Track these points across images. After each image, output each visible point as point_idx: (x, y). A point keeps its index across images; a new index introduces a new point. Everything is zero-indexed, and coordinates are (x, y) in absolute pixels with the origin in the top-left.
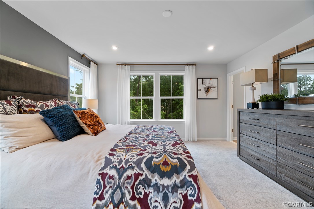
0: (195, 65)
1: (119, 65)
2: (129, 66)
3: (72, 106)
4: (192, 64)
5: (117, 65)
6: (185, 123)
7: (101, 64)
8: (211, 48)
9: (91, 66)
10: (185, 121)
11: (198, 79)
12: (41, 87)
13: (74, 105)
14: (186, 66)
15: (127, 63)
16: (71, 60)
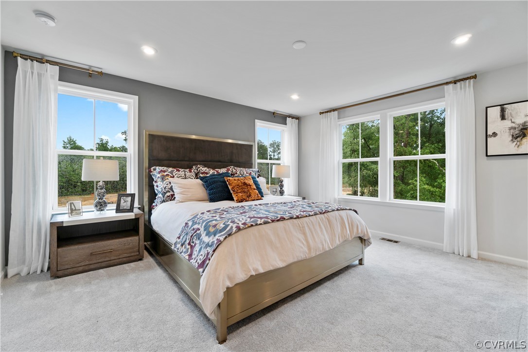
0: (475, 77)
1: (323, 113)
2: (336, 112)
3: (247, 173)
4: (469, 76)
5: (321, 113)
6: (444, 212)
7: (304, 117)
8: (462, 40)
9: (287, 122)
10: (444, 208)
11: (487, 108)
12: (222, 156)
13: (251, 173)
14: (446, 87)
15: (335, 108)
16: (259, 122)
